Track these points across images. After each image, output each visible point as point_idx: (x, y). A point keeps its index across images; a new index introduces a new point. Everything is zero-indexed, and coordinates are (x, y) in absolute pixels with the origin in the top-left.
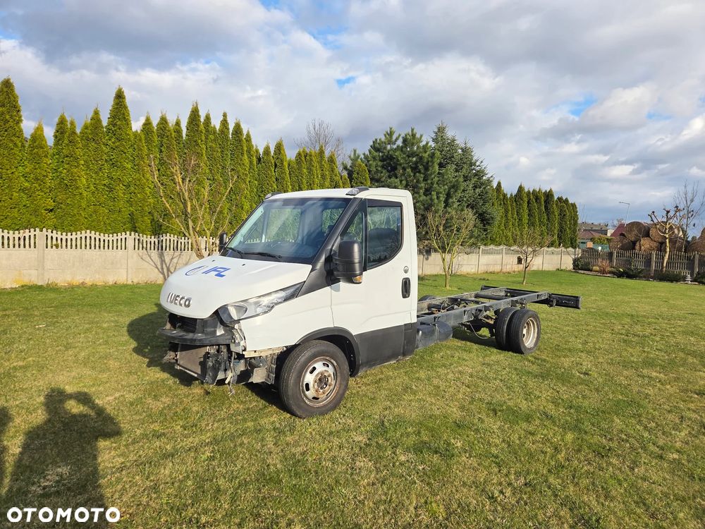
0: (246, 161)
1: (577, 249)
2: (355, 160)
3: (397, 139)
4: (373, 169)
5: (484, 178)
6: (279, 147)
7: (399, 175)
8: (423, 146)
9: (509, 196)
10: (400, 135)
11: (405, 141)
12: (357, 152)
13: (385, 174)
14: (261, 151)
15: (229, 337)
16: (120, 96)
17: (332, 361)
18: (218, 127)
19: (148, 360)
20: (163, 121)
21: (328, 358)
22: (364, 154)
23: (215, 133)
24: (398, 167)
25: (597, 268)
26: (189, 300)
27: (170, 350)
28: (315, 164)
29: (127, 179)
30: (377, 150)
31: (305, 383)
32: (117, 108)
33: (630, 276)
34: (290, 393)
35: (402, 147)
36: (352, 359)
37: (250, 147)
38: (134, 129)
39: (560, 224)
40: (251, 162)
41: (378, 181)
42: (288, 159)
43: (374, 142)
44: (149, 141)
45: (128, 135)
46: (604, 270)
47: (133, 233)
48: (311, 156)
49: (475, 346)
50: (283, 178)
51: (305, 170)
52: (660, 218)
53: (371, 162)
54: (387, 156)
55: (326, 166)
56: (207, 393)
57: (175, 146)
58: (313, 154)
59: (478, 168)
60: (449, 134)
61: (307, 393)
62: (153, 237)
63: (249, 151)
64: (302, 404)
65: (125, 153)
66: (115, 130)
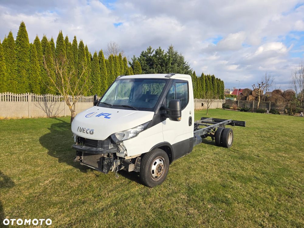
0: (86, 60)
1: (224, 100)
2: (134, 60)
3: (153, 51)
4: (143, 65)
5: (189, 70)
6: (101, 53)
7: (154, 68)
8: (165, 55)
9: (198, 77)
10: (154, 50)
11: (156, 52)
12: (135, 57)
13: (148, 67)
14: (93, 55)
15: (116, 149)
16: (23, 26)
17: (163, 158)
18: (72, 43)
19: (58, 159)
20: (45, 39)
21: (161, 157)
22: (138, 58)
23: (70, 46)
24: (154, 64)
25: (232, 108)
26: (92, 130)
27: (77, 155)
28: (118, 62)
29: (27, 67)
30: (144, 56)
31: (152, 170)
32: (21, 32)
33: (245, 111)
34: (146, 175)
35: (155, 55)
36: (170, 156)
37: (87, 53)
38: (30, 43)
39: (218, 89)
40: (88, 60)
41: (145, 70)
42: (105, 59)
43: (142, 53)
44: (38, 49)
45: (27, 45)
46: (235, 108)
47: (31, 93)
48: (115, 58)
49: (206, 145)
50: (103, 68)
51: (113, 65)
52: (257, 87)
53: (142, 62)
54: (149, 59)
55: (122, 63)
56: (97, 176)
57: (51, 52)
58: (117, 57)
59: (186, 65)
60: (175, 50)
61: (153, 175)
62: (41, 95)
63: (87, 55)
64: (151, 180)
65: (26, 54)
66: (21, 43)
